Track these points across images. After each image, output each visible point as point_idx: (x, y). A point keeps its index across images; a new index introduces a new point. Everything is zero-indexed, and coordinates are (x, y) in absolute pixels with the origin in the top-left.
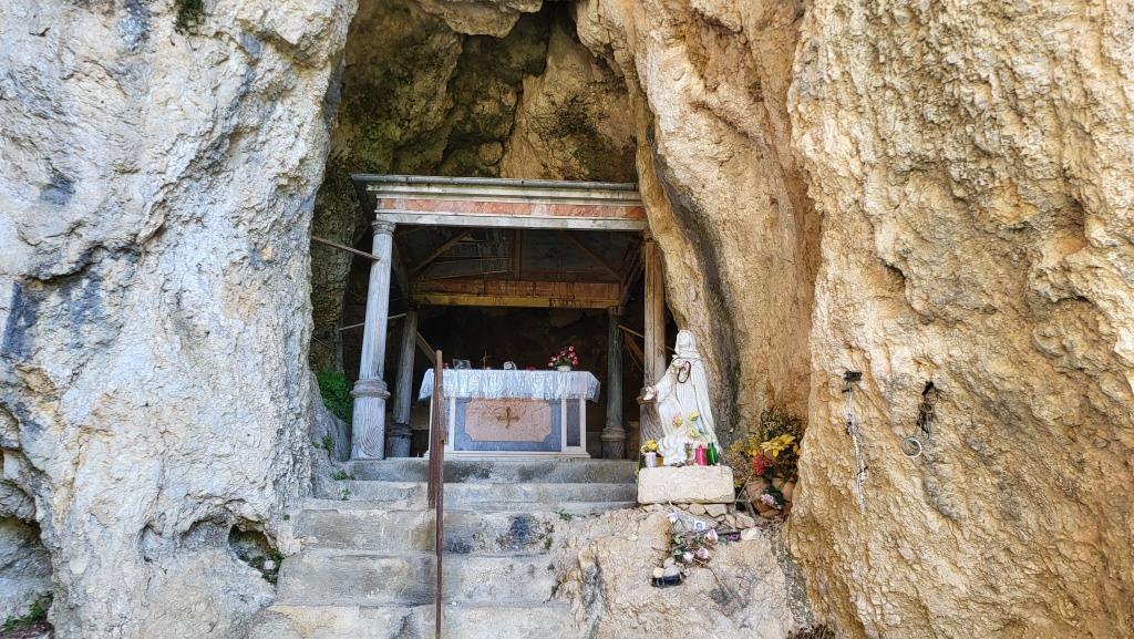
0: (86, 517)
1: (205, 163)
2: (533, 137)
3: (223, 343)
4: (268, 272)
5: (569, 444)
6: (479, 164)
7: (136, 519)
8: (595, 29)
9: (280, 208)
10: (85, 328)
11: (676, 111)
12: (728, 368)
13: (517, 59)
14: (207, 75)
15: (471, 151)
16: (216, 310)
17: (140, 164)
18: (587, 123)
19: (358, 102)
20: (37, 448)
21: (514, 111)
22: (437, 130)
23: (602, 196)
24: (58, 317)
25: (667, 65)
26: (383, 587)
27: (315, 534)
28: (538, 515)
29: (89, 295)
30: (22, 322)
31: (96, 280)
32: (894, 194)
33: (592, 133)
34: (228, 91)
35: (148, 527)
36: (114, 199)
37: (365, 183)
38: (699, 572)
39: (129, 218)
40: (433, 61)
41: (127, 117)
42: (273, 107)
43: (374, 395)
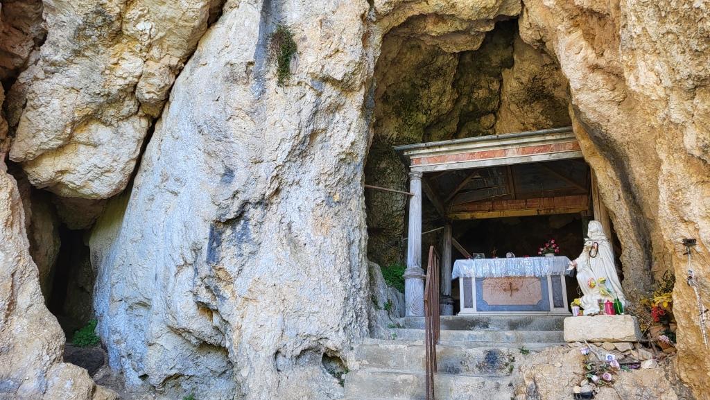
0: (247, 346)
1: (297, 152)
2: (513, 107)
3: (313, 249)
4: (337, 208)
5: (555, 306)
6: (481, 129)
7: (271, 348)
8: (530, 32)
9: (342, 171)
10: (244, 245)
11: (580, 74)
12: (645, 246)
13: (496, 60)
14: (295, 106)
15: (475, 122)
16: (309, 231)
17: (264, 157)
18: (545, 92)
19: (399, 105)
20: (225, 309)
21: (500, 93)
22: (450, 113)
23: (554, 138)
24: (231, 240)
25: (570, 46)
26: (403, 392)
27: (366, 359)
28: (504, 350)
29: (244, 228)
30: (215, 245)
31: (247, 220)
32: (688, 105)
33: (551, 97)
34: (307, 112)
35: (277, 352)
36: (252, 177)
37: (403, 151)
38: (606, 390)
39: (260, 186)
40: (440, 72)
41: (256, 134)
42: (334, 116)
43: (416, 277)
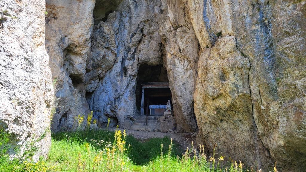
0: (120, 117)
1: (127, 87)
4: (132, 96)
7: (123, 117)
9: (133, 90)
10: (119, 102)
14: (127, 80)
16: (128, 100)
17: (122, 88)
27: (137, 119)
28: (157, 117)
29: (119, 99)
36: (121, 91)
37: (141, 84)
38: (167, 119)
41: (121, 85)
42: (132, 81)
43: (143, 108)
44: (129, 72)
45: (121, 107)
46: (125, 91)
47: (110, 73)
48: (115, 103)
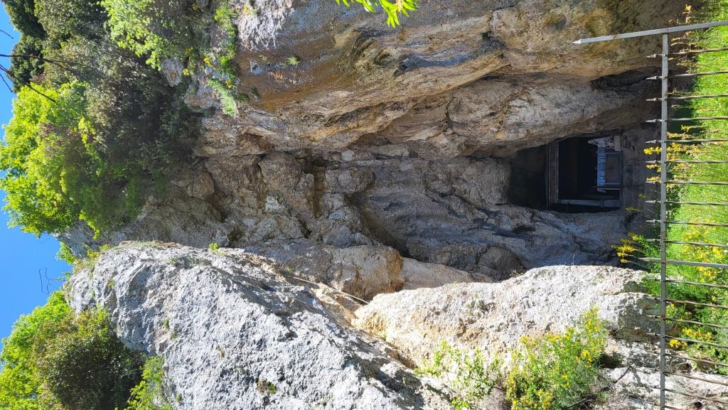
1: (557, 228)
3: (591, 225)
4: (576, 219)
8: (515, 155)
9: (563, 217)
10: (589, 243)
14: (542, 227)
16: (585, 226)
17: (560, 236)
24: (587, 247)
28: (627, 168)
44: (526, 222)
45: (602, 240)
46: (566, 231)
47: (527, 260)
48: (593, 252)
